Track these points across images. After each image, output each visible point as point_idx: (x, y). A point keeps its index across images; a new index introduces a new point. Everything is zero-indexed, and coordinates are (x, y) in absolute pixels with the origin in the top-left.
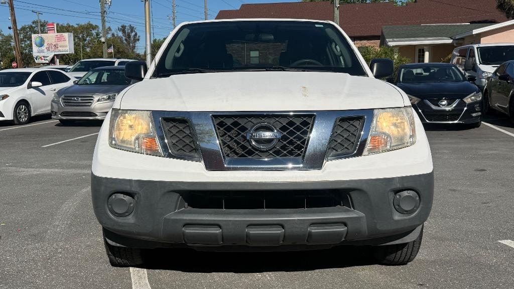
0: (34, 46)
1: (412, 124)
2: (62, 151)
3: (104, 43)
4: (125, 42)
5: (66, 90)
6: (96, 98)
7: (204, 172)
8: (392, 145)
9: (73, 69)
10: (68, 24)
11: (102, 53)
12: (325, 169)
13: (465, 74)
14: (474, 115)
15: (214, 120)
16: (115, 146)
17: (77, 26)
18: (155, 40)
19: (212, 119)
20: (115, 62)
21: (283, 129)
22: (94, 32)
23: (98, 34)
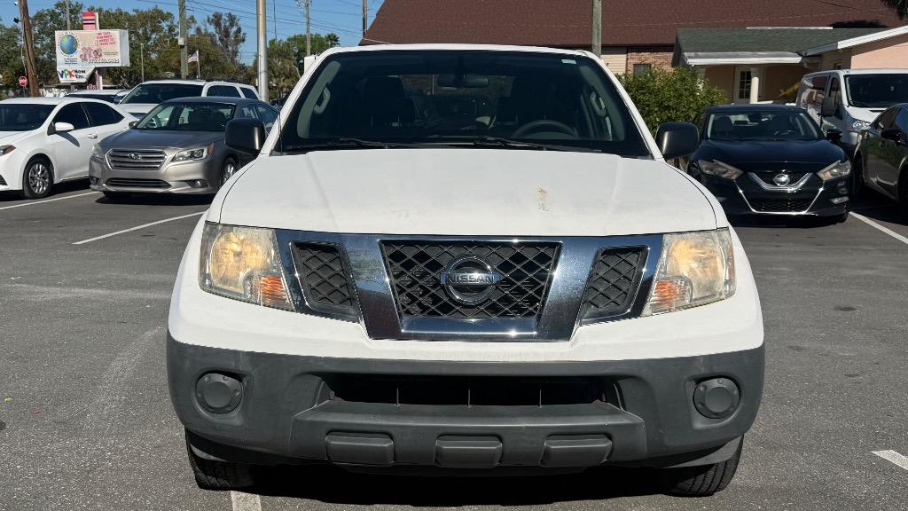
0: (58, 50)
1: (730, 260)
2: (109, 254)
3: (182, 47)
4: (219, 43)
5: (117, 138)
6: (169, 155)
7: (365, 342)
8: (694, 297)
9: (129, 97)
10: (119, 9)
11: (179, 62)
12: (576, 340)
13: (822, 123)
14: (836, 201)
15: (384, 250)
16: (212, 290)
17: (134, 13)
18: (272, 42)
19: (381, 248)
20: (201, 87)
21: (505, 267)
22: (164, 25)
23: (171, 29)
